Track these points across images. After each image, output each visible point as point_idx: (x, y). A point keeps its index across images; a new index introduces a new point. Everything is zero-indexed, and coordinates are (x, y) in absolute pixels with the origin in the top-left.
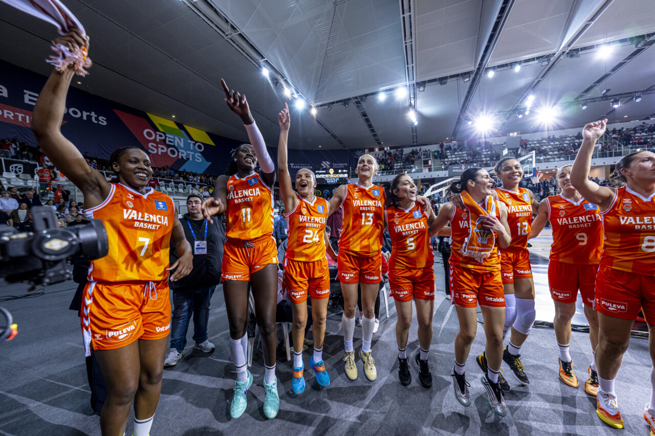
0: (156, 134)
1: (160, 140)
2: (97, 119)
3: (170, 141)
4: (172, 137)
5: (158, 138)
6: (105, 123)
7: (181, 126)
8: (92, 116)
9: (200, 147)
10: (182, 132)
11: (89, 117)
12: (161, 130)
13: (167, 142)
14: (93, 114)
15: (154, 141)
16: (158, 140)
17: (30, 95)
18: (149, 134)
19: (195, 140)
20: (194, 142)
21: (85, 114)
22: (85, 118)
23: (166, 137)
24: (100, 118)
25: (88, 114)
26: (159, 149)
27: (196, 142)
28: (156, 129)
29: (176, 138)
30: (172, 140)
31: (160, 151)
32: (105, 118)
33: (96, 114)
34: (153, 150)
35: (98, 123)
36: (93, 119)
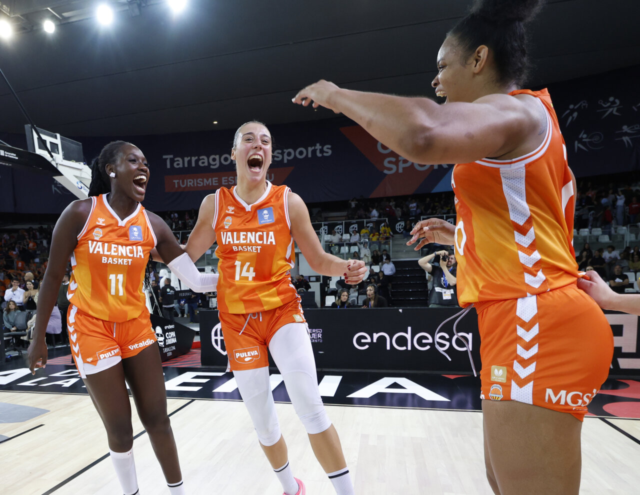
2: (322, 151)
6: (330, 152)
8: (317, 149)
11: (314, 152)
14: (318, 147)
21: (310, 149)
22: (310, 156)
24: (325, 149)
25: (313, 148)
26: (400, 164)
31: (402, 166)
32: (329, 146)
33: (320, 145)
34: (390, 169)
35: (323, 156)
36: (318, 152)
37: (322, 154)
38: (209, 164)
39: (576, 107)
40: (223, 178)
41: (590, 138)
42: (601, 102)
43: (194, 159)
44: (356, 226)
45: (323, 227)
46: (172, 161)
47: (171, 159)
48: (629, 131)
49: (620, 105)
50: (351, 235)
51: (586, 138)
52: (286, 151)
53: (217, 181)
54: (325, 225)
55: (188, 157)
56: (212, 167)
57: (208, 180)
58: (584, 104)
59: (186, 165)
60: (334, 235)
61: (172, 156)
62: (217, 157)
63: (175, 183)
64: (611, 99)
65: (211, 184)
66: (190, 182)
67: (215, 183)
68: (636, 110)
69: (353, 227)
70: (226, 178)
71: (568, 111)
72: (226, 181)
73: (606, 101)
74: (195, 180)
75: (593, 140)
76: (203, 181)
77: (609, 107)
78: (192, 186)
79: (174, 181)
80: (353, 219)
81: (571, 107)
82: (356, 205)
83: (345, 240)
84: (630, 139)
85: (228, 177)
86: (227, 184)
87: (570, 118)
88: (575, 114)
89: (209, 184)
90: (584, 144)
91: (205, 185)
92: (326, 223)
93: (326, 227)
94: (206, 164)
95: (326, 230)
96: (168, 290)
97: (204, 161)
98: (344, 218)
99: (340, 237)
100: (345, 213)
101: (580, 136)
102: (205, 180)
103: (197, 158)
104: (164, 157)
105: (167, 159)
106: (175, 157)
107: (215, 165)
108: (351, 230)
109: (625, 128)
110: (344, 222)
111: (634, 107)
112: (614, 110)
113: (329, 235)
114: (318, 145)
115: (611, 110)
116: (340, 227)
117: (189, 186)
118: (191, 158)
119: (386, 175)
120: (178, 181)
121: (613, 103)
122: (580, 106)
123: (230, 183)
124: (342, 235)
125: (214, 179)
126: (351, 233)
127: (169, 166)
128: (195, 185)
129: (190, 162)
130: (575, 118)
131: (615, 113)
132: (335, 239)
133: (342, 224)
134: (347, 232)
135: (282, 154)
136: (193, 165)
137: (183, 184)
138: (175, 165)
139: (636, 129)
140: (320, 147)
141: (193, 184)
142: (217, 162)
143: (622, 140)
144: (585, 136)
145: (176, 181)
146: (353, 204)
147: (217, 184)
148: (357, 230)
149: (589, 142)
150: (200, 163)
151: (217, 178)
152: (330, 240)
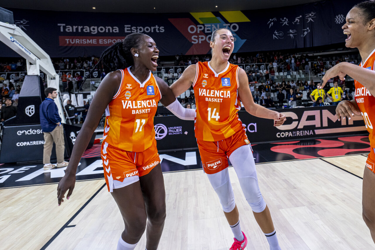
0: (197, 28)
1: (200, 31)
2: (159, 30)
3: (208, 30)
4: (210, 25)
5: (199, 30)
6: (163, 31)
7: (217, 14)
8: (156, 28)
9: (234, 27)
10: (219, 18)
11: (155, 29)
12: (201, 22)
13: (206, 32)
14: (157, 27)
15: (196, 34)
16: (198, 32)
17: (127, 27)
18: (192, 29)
19: (230, 22)
20: (229, 25)
21: (152, 28)
22: (152, 31)
23: (205, 27)
24: (161, 28)
25: (154, 27)
26: (200, 39)
27: (231, 24)
28: (196, 23)
29: (213, 25)
30: (210, 29)
31: (200, 40)
32: (163, 27)
33: (158, 26)
34: (195, 41)
35: (160, 32)
36: (157, 30)
37: (159, 31)
38: (91, 31)
39: (272, 20)
40: (100, 40)
41: (279, 34)
42: (281, 19)
43: (80, 28)
44: (180, 69)
45: (163, 70)
46: (65, 28)
47: (63, 26)
48: (292, 32)
49: (288, 21)
50: (178, 74)
51: (277, 34)
52: (139, 28)
53: (96, 41)
54: (163, 68)
55: (76, 26)
56: (92, 33)
57: (90, 40)
58: (275, 19)
59: (75, 31)
60: (169, 74)
61: (64, 25)
62: (96, 28)
63: (66, 41)
64: (285, 18)
65: (92, 43)
66: (78, 41)
67: (95, 42)
68: (294, 24)
69: (179, 70)
70: (102, 40)
71: (269, 22)
72: (102, 41)
73: (283, 19)
74: (81, 40)
75: (280, 35)
76: (86, 41)
77: (284, 21)
78: (79, 43)
79: (66, 39)
80: (178, 65)
81: (271, 20)
82: (179, 58)
83: (175, 77)
84: (293, 35)
85: (103, 39)
86: (102, 43)
87: (271, 25)
88: (272, 23)
89: (91, 42)
90: (276, 36)
91: (88, 43)
92: (164, 67)
93: (164, 70)
94: (88, 31)
95: (164, 71)
96: (70, 107)
97: (87, 29)
98: (173, 65)
99: (173, 75)
100: (173, 62)
101: (275, 33)
102: (88, 40)
103: (82, 27)
104: (59, 25)
105: (61, 26)
106: (67, 25)
107: (95, 32)
108: (178, 71)
109: (291, 31)
110: (174, 67)
111: (293, 23)
112: (286, 23)
113: (167, 74)
114: (157, 26)
115: (285, 23)
116: (172, 69)
117: (76, 43)
118: (78, 27)
119: (193, 44)
120: (69, 40)
121: (286, 20)
122: (274, 20)
123: (104, 43)
124: (173, 73)
125: (94, 40)
126: (178, 73)
127: (62, 30)
128: (81, 43)
129: (77, 29)
130: (272, 25)
131: (287, 24)
132: (170, 76)
133: (173, 68)
134: (176, 72)
135: (137, 29)
136: (80, 31)
137: (72, 41)
138: (67, 30)
139: (294, 31)
140: (158, 27)
141: (80, 42)
142: (96, 30)
143: (290, 36)
144: (277, 33)
145: (67, 40)
146: (177, 58)
147: (96, 43)
148: (181, 71)
149: (279, 35)
150: (84, 30)
151: (96, 40)
152: (167, 76)
